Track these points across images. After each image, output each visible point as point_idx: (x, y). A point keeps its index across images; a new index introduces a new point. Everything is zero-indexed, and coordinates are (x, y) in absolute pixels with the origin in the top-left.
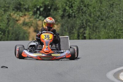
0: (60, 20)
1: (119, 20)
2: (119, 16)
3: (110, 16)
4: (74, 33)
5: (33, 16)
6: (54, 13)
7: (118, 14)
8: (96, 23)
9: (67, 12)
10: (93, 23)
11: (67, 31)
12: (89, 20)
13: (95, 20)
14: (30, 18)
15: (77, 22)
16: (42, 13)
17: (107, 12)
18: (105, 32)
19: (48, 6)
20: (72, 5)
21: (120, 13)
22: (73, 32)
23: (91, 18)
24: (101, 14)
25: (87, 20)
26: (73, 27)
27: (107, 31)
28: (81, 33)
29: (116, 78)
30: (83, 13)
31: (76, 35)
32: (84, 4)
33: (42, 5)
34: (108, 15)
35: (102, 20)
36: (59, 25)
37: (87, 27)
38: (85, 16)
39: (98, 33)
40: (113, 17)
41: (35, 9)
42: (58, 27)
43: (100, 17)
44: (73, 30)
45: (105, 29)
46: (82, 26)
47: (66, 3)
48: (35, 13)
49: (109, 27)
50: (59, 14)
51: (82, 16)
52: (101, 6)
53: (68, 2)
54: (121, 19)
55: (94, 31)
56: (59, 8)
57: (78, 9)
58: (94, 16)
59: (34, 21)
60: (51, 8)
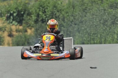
1: (93, 24)
3: (83, 21)
5: (6, 21)
6: (27, 18)
10: (67, 28)
12: (63, 24)
14: (4, 23)
16: (15, 18)
17: (81, 17)
18: (79, 36)
19: (22, 11)
20: (45, 10)
21: (93, 18)
25: (61, 25)
27: (81, 35)
32: (57, 9)
33: (15, 11)
34: (81, 19)
35: (75, 24)
40: (86, 21)
41: (9, 15)
43: (73, 22)
45: (79, 33)
47: (39, 8)
48: (8, 18)
52: (73, 10)
53: (41, 8)
54: (94, 23)
56: (32, 13)
57: (52, 14)
58: (67, 21)
59: (7, 26)
60: (24, 13)
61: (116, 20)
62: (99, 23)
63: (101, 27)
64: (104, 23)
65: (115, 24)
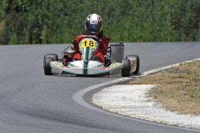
0: (3, 15)
4: (24, 35)
7: (90, 6)
8: (57, 20)
9: (15, 3)
11: (15, 31)
13: (55, 16)
15: (29, 19)
22: (24, 32)
23: (50, 12)
24: (65, 6)
26: (22, 25)
28: (34, 35)
29: (87, 101)
30: (37, 4)
31: (27, 37)
36: (3, 22)
37: (43, 26)
38: (41, 9)
39: (59, 35)
42: (1, 26)
44: (23, 30)
46: (37, 24)
49: (77, 25)
50: (3, 6)
51: (37, 9)
55: (54, 31)
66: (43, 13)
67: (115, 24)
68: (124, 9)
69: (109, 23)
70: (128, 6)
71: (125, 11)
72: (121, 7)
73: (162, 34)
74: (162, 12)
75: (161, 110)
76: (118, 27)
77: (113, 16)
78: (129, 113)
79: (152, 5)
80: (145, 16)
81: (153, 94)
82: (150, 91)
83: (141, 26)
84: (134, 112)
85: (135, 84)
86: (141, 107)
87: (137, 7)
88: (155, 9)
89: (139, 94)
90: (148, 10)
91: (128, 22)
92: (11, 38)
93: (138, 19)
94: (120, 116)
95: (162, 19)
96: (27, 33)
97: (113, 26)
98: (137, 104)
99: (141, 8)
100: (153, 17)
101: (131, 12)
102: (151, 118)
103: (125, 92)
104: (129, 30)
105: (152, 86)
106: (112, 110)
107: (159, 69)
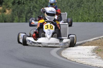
0: (11, 6)
2: (60, 3)
7: (60, 1)
10: (39, 9)
11: (17, 15)
12: (36, 6)
13: (40, 7)
15: (26, 8)
21: (62, 1)
22: (22, 16)
23: (37, 4)
24: (46, 1)
25: (34, 6)
26: (22, 12)
28: (28, 17)
31: (24, 19)
36: (11, 10)
38: (33, 3)
42: (9, 12)
43: (45, 4)
46: (30, 11)
50: (11, 1)
51: (30, 3)
58: (39, 3)
61: (82, 3)
62: (66, 5)
63: (68, 9)
64: (71, 5)
65: (80, 7)
66: (34, 5)
67: (74, 12)
68: (79, 4)
69: (70, 11)
70: (81, 2)
71: (80, 4)
72: (77, 2)
73: (100, 18)
74: (100, 5)
75: (100, 60)
76: (75, 13)
77: (72, 7)
78: (82, 61)
79: (95, 2)
80: (91, 8)
81: (96, 51)
82: (94, 49)
83: (88, 13)
84: (85, 61)
85: (86, 45)
86: (89, 58)
87: (86, 2)
88: (96, 4)
89: (88, 51)
90: (92, 4)
91: (81, 11)
92: (15, 19)
93: (87, 9)
94: (77, 63)
95: (101, 9)
96: (24, 16)
97: (72, 13)
98: (87, 57)
99: (88, 3)
100: (95, 8)
101: (83, 5)
102: (95, 64)
103: (80, 50)
104: (81, 15)
105: (95, 46)
106: (73, 60)
107: (99, 37)
